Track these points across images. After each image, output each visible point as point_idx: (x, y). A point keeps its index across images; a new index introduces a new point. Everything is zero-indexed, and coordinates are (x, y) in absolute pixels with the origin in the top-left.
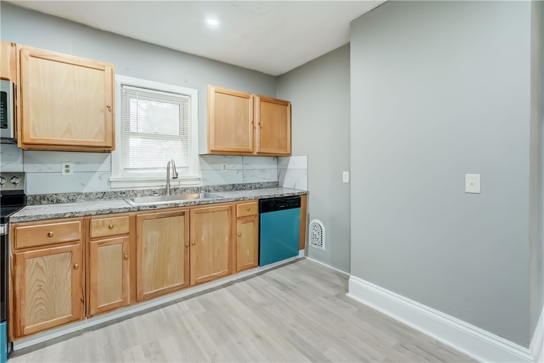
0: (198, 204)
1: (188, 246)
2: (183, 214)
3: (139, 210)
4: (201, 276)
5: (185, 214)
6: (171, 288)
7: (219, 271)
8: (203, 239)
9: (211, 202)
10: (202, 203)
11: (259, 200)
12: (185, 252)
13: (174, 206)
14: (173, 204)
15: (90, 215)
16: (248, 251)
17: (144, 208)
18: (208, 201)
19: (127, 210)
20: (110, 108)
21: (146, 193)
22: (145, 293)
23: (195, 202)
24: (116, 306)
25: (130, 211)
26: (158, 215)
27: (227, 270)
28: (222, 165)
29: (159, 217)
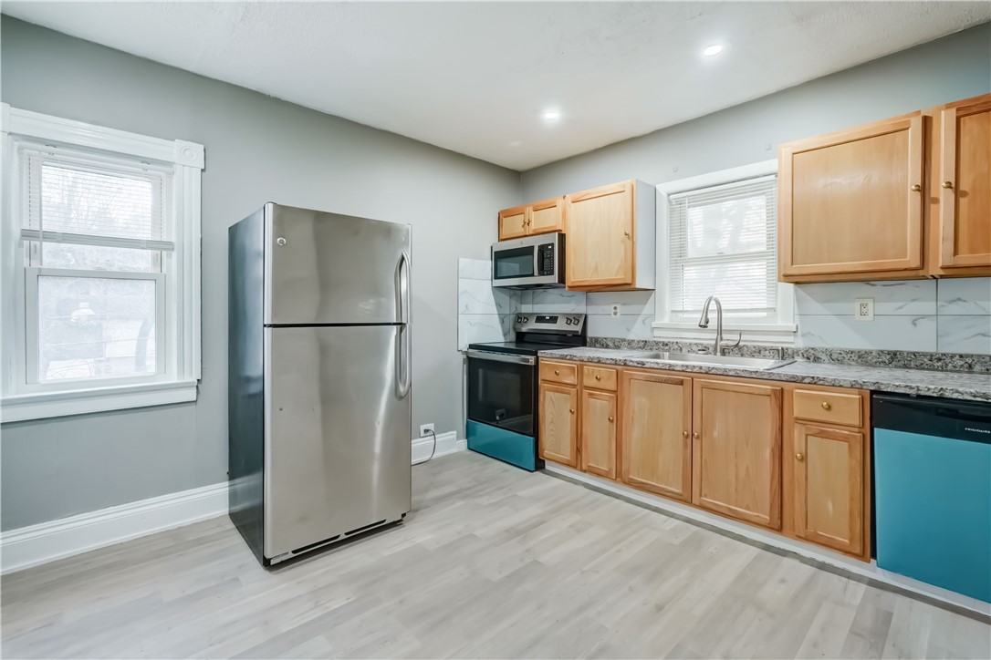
0: (706, 373)
1: (690, 437)
2: (681, 383)
3: (625, 365)
4: (710, 498)
5: (684, 383)
6: (662, 489)
7: (748, 508)
8: (715, 434)
9: (731, 374)
10: (713, 371)
11: (872, 392)
12: (685, 445)
13: (667, 367)
14: (666, 365)
15: (583, 361)
16: (830, 506)
17: (631, 364)
18: (725, 370)
19: (613, 362)
20: (630, 236)
21: (694, 348)
22: (631, 476)
23: (701, 368)
24: (602, 473)
25: (616, 364)
26: (647, 377)
27: (768, 518)
28: (857, 305)
29: (648, 380)
